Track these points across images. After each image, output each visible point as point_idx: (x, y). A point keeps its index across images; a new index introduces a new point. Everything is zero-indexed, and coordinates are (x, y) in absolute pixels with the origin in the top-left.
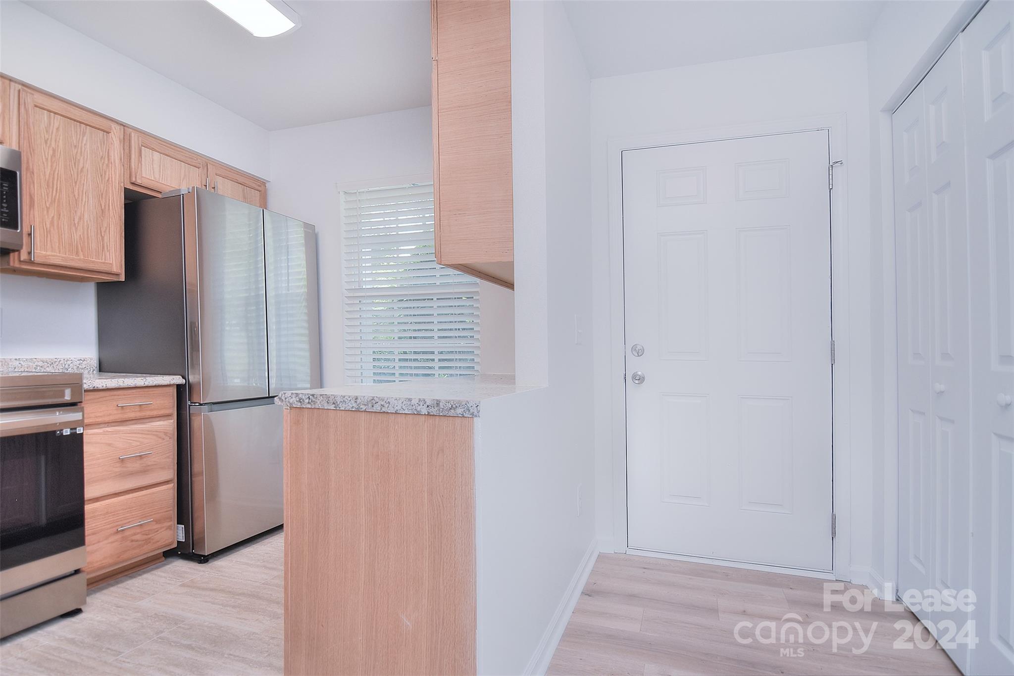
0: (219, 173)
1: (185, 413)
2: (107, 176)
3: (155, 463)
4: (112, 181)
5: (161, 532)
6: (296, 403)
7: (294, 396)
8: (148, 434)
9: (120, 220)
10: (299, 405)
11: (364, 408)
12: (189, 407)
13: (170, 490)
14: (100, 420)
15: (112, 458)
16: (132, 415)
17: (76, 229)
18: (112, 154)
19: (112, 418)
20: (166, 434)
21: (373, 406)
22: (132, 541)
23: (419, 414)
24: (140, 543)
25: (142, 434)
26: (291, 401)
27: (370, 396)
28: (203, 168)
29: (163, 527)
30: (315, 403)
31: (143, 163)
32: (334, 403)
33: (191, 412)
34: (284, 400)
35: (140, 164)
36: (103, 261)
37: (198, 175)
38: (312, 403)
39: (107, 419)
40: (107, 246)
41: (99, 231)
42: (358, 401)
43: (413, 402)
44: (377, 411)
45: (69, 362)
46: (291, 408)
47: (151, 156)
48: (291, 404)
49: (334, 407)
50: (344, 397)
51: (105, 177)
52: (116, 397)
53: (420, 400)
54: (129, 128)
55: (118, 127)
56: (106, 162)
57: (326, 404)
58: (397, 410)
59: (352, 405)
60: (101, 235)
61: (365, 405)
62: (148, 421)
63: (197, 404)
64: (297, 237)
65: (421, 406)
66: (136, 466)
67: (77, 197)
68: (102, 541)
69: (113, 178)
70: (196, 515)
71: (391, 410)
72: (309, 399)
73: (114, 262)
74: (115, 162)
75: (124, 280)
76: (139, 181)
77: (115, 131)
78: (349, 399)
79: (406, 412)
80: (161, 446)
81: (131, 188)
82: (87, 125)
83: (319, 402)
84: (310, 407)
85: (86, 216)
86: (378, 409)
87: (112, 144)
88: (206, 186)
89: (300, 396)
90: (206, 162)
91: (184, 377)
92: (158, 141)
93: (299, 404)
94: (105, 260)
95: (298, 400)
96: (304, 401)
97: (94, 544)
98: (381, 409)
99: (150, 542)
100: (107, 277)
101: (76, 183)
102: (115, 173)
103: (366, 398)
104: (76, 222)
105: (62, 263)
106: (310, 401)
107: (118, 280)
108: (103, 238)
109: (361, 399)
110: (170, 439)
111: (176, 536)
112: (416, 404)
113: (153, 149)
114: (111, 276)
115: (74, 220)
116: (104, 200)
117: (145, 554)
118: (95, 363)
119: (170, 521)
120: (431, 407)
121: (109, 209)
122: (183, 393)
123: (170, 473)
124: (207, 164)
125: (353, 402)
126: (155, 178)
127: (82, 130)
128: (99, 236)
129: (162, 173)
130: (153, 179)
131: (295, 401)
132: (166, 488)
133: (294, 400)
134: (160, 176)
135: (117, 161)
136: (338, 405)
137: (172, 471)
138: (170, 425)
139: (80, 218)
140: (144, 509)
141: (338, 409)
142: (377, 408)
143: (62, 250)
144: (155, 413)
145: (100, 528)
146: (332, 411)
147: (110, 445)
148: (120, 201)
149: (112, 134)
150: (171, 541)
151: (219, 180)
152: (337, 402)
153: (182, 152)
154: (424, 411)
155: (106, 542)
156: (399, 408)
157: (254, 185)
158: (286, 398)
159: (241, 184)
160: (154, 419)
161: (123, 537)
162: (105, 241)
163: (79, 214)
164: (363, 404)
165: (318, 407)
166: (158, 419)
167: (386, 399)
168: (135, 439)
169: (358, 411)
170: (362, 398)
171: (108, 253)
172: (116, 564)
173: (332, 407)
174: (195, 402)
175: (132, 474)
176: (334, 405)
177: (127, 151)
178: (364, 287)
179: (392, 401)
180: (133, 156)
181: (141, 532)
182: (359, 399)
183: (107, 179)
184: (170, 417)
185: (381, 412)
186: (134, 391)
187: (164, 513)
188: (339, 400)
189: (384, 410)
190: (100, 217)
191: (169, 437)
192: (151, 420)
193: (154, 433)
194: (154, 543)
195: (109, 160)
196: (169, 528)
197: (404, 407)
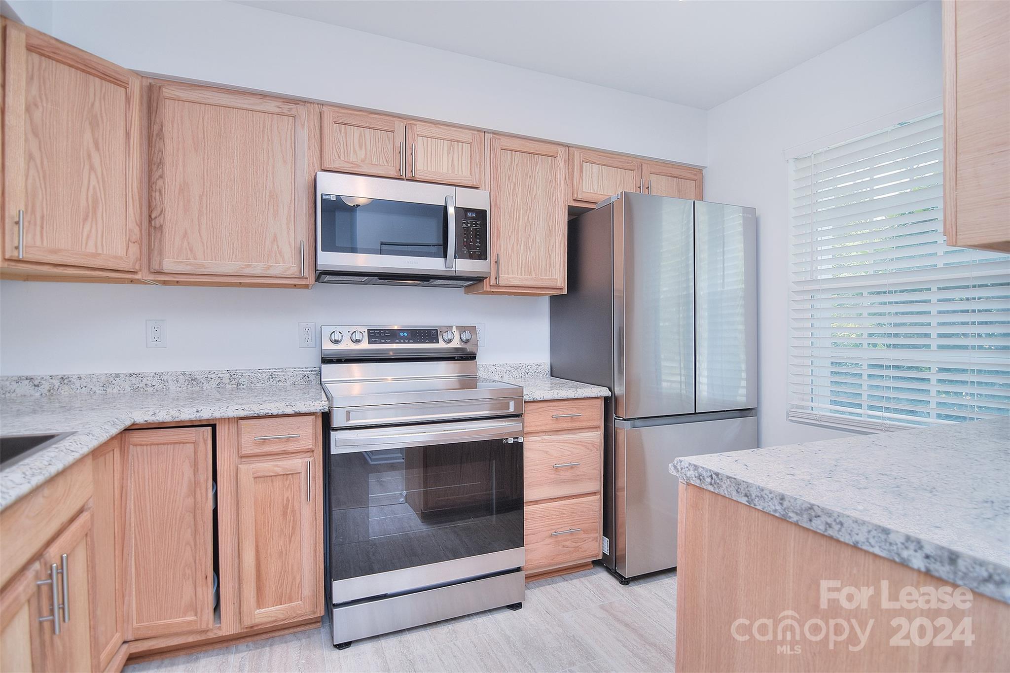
0: (653, 171)
1: (611, 425)
2: (554, 198)
3: (583, 473)
4: (558, 202)
5: (588, 542)
6: (694, 479)
7: (692, 468)
8: (578, 445)
9: (564, 237)
10: (697, 483)
11: (794, 518)
12: (614, 421)
13: (595, 504)
14: (539, 429)
15: (548, 465)
16: (565, 425)
17: (530, 251)
18: (558, 176)
19: (548, 428)
20: (593, 445)
21: (811, 520)
22: (564, 546)
23: (904, 564)
24: (570, 549)
25: (573, 443)
26: (689, 474)
27: (807, 502)
28: (638, 169)
29: (590, 538)
30: (719, 487)
31: (584, 178)
32: (746, 495)
33: (616, 426)
34: (680, 470)
35: (581, 180)
36: (550, 277)
37: (632, 177)
38: (715, 485)
39: (544, 428)
40: (553, 262)
41: (547, 250)
42: (786, 504)
43: (892, 537)
44: (818, 531)
45: (529, 367)
46: (688, 484)
47: (590, 169)
48: (688, 478)
49: (747, 501)
50: (763, 490)
51: (552, 199)
52: (552, 408)
53: (908, 538)
54: (573, 147)
55: (563, 149)
56: (554, 185)
57: (734, 493)
58: (857, 543)
59: (772, 506)
60: (549, 254)
61: (797, 514)
62: (578, 431)
63: (621, 419)
64: (734, 225)
65: (911, 552)
66: (568, 475)
67: (531, 222)
68: (540, 542)
69: (559, 200)
70: (620, 531)
71: (844, 537)
72: (712, 478)
73: (558, 278)
74: (560, 183)
75: (566, 293)
76: (580, 197)
77: (561, 153)
78: (770, 496)
79: (877, 551)
80: (589, 457)
81: (573, 205)
82: (539, 155)
83: (724, 487)
84: (713, 491)
85: (538, 238)
86: (820, 527)
87: (558, 166)
88: (640, 187)
89: (700, 470)
90: (640, 162)
91: (610, 390)
92: (598, 153)
93: (698, 481)
94: (552, 277)
95: (697, 475)
96: (704, 480)
97: (533, 543)
98: (826, 529)
99: (578, 551)
100: (553, 291)
101: (530, 210)
102: (561, 194)
103: (799, 502)
104: (530, 245)
105: (520, 283)
106: (713, 481)
107: (562, 294)
108: (550, 256)
109: (789, 501)
110: (597, 450)
111: (602, 548)
112: (899, 544)
113: (593, 163)
114: (555, 290)
115: (528, 244)
116: (551, 221)
117: (575, 560)
118: (547, 368)
119: (596, 533)
120: (936, 560)
121: (555, 229)
122: (610, 404)
123: (597, 485)
124: (642, 165)
125: (776, 502)
126: (594, 190)
127: (535, 160)
128: (547, 255)
129: (600, 184)
130: (592, 192)
131: (693, 476)
132: (593, 499)
133: (691, 473)
134: (598, 187)
135: (562, 181)
136: (752, 500)
137: (599, 483)
138: (597, 436)
139: (533, 241)
140: (574, 518)
141: (752, 505)
142: (818, 525)
143: (519, 272)
144: (584, 424)
145: (538, 529)
146: (743, 505)
147: (547, 452)
148: (565, 219)
149: (558, 157)
150: (596, 552)
151: (653, 178)
152: (751, 495)
153: (619, 158)
154: (918, 562)
155: (542, 543)
156: (861, 538)
157: (689, 175)
158: (682, 469)
159: (675, 177)
160: (583, 430)
161: (556, 541)
162: (552, 258)
163: (532, 237)
164: (793, 512)
165: (723, 494)
166: (587, 430)
167: (835, 515)
168: (567, 448)
169: (784, 519)
170: (792, 500)
171: (554, 270)
172: (550, 565)
173: (744, 500)
174: (620, 416)
175: (564, 482)
176: (746, 498)
177: (570, 170)
178: (819, 278)
179: (848, 523)
180: (575, 173)
181: (571, 539)
182: (787, 499)
183: (554, 200)
184: (598, 429)
185: (826, 536)
186: (566, 402)
187: (591, 524)
188: (754, 493)
189: (830, 532)
190: (548, 237)
191: (596, 448)
192: (580, 431)
193: (583, 444)
194: (582, 551)
195: (556, 182)
196: (595, 539)
197: (872, 541)
